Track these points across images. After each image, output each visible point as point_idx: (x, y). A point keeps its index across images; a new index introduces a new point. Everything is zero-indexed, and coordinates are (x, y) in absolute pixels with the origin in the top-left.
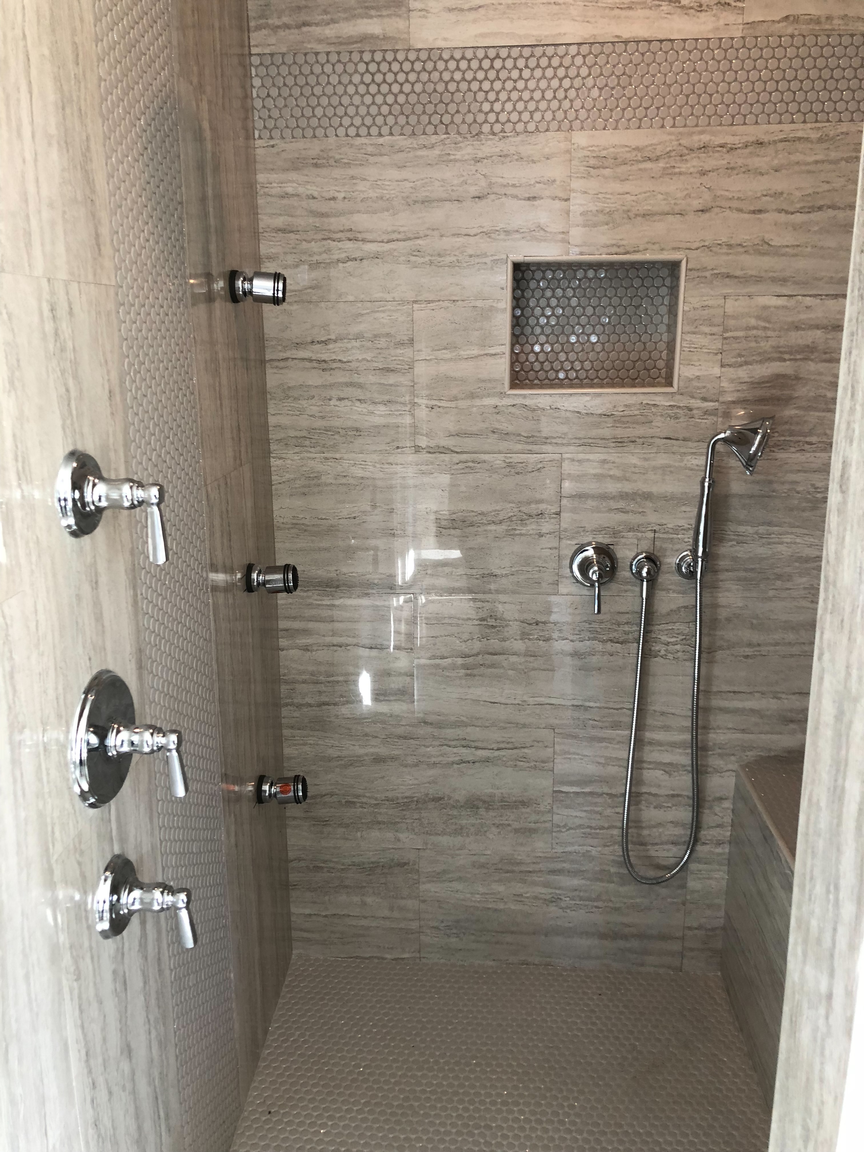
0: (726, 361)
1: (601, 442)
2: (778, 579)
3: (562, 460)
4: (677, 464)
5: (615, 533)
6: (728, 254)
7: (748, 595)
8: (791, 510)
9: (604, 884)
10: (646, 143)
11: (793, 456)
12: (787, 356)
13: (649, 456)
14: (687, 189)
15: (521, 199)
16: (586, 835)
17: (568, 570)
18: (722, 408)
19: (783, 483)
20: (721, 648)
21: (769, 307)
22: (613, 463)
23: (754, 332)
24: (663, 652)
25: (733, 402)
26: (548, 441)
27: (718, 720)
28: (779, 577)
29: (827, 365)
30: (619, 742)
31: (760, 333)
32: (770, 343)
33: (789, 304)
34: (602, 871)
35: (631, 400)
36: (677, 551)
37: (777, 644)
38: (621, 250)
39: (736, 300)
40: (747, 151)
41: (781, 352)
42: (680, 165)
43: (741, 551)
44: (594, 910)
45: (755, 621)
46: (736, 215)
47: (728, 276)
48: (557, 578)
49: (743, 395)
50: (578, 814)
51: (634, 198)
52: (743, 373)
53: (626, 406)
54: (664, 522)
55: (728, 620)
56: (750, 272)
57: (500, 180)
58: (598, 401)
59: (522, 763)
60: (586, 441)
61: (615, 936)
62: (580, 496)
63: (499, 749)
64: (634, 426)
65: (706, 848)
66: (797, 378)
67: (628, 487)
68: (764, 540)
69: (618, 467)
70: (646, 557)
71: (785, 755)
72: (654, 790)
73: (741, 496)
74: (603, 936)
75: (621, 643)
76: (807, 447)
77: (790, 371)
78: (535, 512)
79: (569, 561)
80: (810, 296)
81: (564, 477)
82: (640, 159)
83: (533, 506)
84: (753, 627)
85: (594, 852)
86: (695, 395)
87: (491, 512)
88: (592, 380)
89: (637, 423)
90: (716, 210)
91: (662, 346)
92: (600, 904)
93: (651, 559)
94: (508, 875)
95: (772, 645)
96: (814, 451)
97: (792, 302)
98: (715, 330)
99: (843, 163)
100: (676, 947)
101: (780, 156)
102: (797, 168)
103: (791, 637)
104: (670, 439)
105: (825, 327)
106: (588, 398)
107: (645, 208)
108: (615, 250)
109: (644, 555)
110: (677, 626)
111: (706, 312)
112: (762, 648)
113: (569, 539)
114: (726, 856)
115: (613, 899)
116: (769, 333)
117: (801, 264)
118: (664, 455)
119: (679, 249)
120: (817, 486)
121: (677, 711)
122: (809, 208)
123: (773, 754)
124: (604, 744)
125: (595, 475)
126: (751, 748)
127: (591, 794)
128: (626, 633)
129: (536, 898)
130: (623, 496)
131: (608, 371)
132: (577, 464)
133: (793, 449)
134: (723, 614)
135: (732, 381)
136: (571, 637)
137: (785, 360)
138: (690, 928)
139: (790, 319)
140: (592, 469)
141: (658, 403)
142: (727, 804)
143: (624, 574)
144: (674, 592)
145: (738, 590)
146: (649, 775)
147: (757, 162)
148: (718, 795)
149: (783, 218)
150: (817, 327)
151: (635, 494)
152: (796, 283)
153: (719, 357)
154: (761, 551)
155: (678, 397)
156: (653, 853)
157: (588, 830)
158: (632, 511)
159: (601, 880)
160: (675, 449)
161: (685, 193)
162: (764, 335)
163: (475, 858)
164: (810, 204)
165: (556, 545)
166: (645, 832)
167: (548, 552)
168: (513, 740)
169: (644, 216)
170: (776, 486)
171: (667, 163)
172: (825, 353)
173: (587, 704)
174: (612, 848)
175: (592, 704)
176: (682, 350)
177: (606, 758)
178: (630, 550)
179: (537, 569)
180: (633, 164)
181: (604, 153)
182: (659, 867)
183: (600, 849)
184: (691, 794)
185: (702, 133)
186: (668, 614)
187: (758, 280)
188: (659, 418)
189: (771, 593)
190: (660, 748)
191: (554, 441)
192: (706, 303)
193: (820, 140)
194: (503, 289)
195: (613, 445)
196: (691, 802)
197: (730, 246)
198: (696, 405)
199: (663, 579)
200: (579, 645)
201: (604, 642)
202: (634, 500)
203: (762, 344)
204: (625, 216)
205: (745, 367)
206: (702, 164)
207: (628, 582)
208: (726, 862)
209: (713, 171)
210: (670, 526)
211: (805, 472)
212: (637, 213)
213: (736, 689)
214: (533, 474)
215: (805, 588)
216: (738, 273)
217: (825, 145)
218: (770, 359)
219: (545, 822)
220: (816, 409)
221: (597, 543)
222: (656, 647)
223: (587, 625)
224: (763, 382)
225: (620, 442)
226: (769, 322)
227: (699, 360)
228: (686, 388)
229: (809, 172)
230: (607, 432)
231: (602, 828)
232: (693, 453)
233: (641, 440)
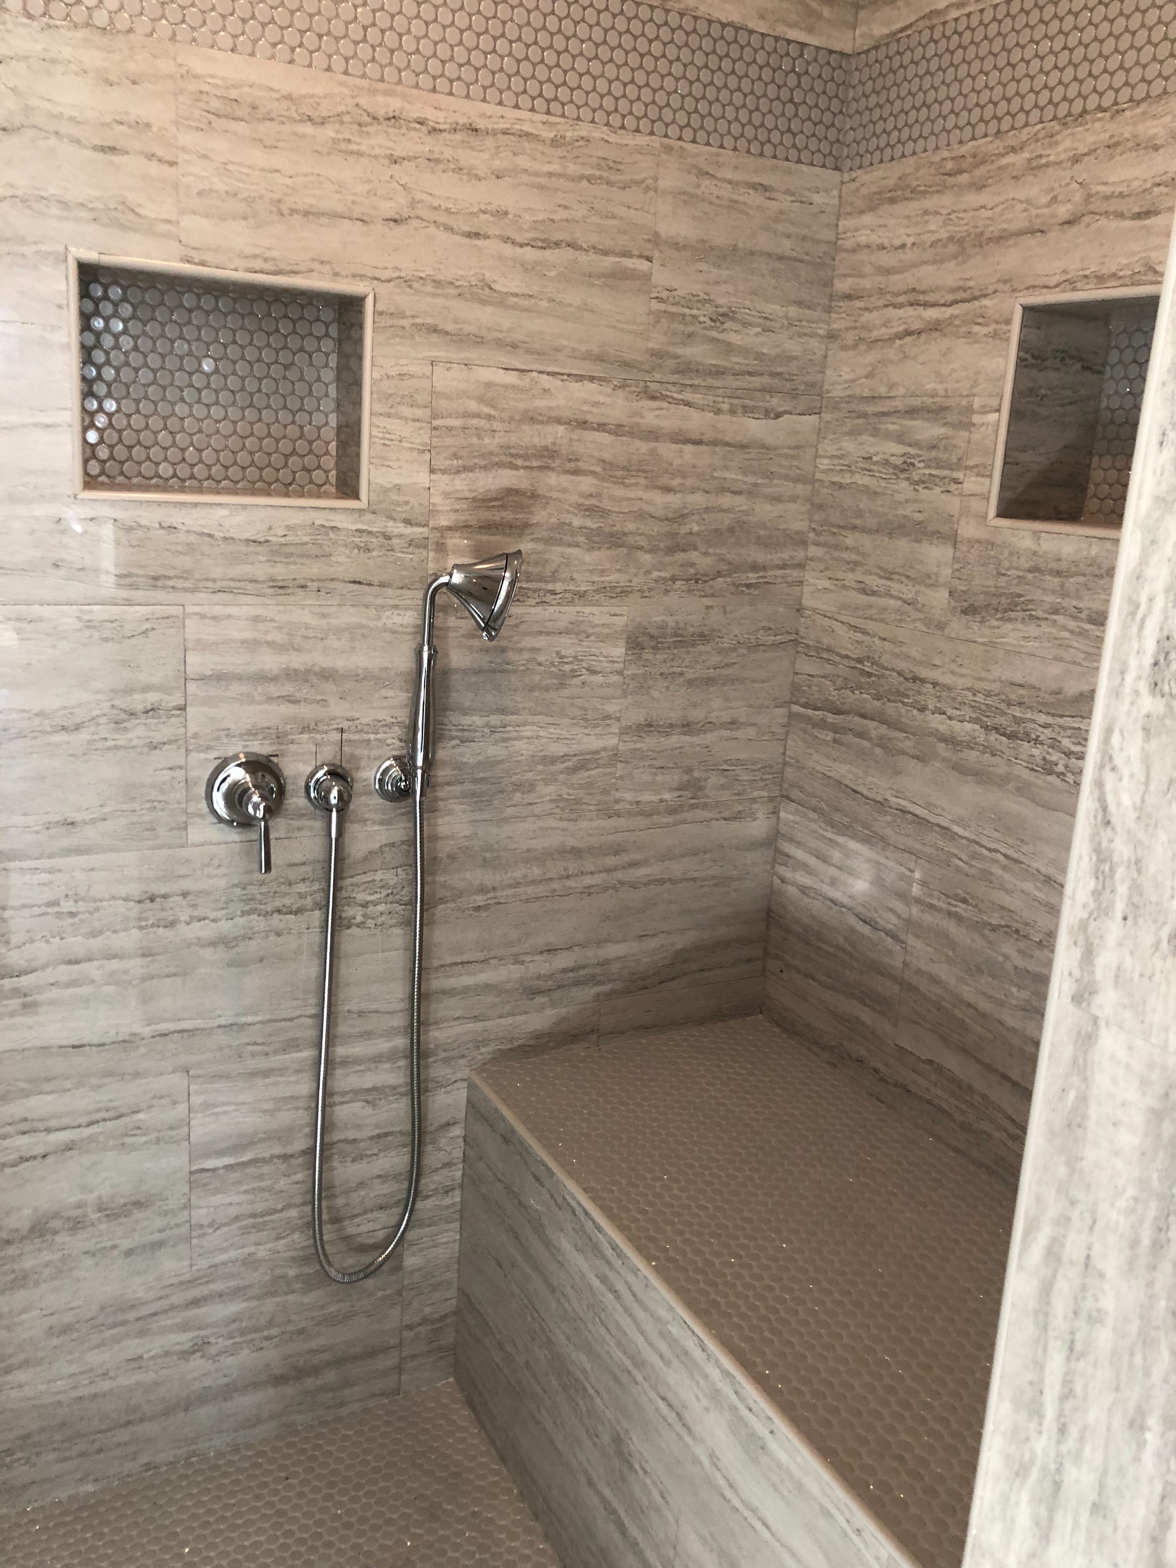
0: (436, 464)
1: (249, 586)
2: (518, 790)
3: (185, 616)
4: (372, 624)
5: (280, 737)
6: (434, 295)
7: (478, 817)
8: (531, 690)
9: (278, 1299)
10: (303, 91)
11: (533, 610)
12: (520, 462)
13: (326, 610)
14: (371, 181)
15: (85, 147)
16: (246, 1231)
17: (204, 804)
18: (434, 536)
19: (521, 650)
20: (442, 900)
21: (495, 385)
22: (272, 620)
23: (475, 421)
24: (359, 919)
25: (450, 528)
26: (159, 583)
27: (440, 1008)
28: (518, 787)
29: (572, 478)
30: (298, 1071)
31: (482, 423)
32: (496, 440)
33: (521, 383)
34: (276, 1279)
35: (297, 518)
36: (375, 759)
37: (517, 884)
38: (267, 266)
39: (448, 369)
40: (458, 136)
41: (512, 455)
42: (359, 140)
43: (469, 754)
44: (265, 1344)
45: (488, 855)
46: (443, 235)
47: (435, 330)
48: (184, 818)
49: (463, 518)
50: (235, 1199)
51: (289, 181)
52: (461, 484)
53: (289, 528)
54: (356, 715)
55: (452, 857)
56: (467, 328)
57: (48, 105)
58: (241, 518)
59: (134, 1139)
60: (225, 584)
61: (300, 1373)
62: (219, 678)
63: (91, 1124)
64: (303, 560)
65: (429, 1203)
66: (534, 496)
67: (297, 661)
68: (498, 735)
69: (280, 628)
70: (329, 773)
71: (532, 1042)
72: (351, 1134)
73: (465, 672)
74: (280, 1380)
75: (296, 913)
76: (549, 598)
77: (524, 485)
78: (140, 707)
79: (204, 788)
80: (548, 374)
81: (190, 645)
82: (295, 115)
83: (137, 697)
84: (486, 864)
85: (262, 1252)
86: (394, 515)
87: (57, 710)
88: (219, 482)
89: (308, 556)
90: (415, 223)
91: (329, 433)
92: (274, 1331)
93: (337, 774)
94: (115, 1331)
95: (510, 886)
96: (559, 604)
97: (524, 381)
98: (419, 413)
99: (585, 183)
100: (388, 1361)
101: (502, 155)
102: (524, 178)
103: (536, 872)
104: (360, 583)
105: (568, 423)
106: (224, 512)
107: (306, 200)
108: (258, 264)
109: (326, 768)
110: (379, 876)
111: (406, 383)
112: (499, 893)
113: (202, 751)
114: (458, 1207)
115: (293, 1317)
116: (496, 425)
117: (534, 324)
118: (352, 610)
119: (362, 277)
120: (563, 653)
121: (382, 1007)
122: (543, 241)
123: (516, 1044)
124: (271, 1080)
125: (243, 642)
126: (485, 1042)
127: (253, 1162)
128: (301, 896)
129: (167, 1354)
130: (291, 675)
131: (244, 468)
132: (212, 623)
133: (532, 602)
134: (444, 849)
135: (446, 495)
136: (213, 915)
137: (516, 468)
138: (410, 1327)
139: (522, 406)
140: (238, 632)
141: (339, 525)
142: (457, 1131)
143: (296, 801)
144: (374, 822)
145: (464, 812)
146: (343, 1112)
147: (468, 158)
148: (443, 1121)
149: (508, 250)
150: (559, 421)
151: (308, 671)
152: (528, 351)
153: (427, 456)
154: (493, 751)
155: (370, 517)
156: (351, 1230)
157: (252, 1220)
158: (306, 700)
159: (274, 1294)
160: (369, 599)
161: (368, 187)
162: (488, 426)
163: (52, 1320)
164: (543, 237)
165: (181, 761)
166: (340, 1201)
167: (166, 775)
168: (116, 1104)
169: (306, 214)
170: (511, 656)
171: (338, 132)
172: (570, 460)
173: (243, 1020)
174: (289, 1239)
175: (249, 1019)
176: (371, 444)
177: (276, 1100)
178: (305, 762)
179: (148, 805)
180: (283, 123)
181: (234, 94)
182: (363, 1249)
183: (270, 1246)
184: (409, 1127)
185: (388, 93)
186: (366, 858)
187: (479, 341)
188: (342, 549)
189: (509, 811)
190: (358, 1068)
191: (170, 583)
192: (405, 370)
193: (555, 143)
194: (60, 307)
195: (270, 591)
196: (408, 1139)
197: (437, 283)
198: (396, 531)
199: (357, 804)
200: (226, 927)
201: (266, 914)
202: (307, 681)
203: (487, 441)
204: (275, 209)
205: (463, 476)
206: (390, 144)
207: (303, 815)
208: (456, 1216)
209: (409, 159)
210: (365, 721)
211: (548, 634)
212: (294, 207)
213: (465, 958)
214: (133, 641)
215: (551, 801)
216: (450, 327)
217: (560, 152)
218: (500, 465)
219: (178, 1226)
220: (560, 543)
221: (247, 754)
222: (348, 912)
223: (238, 891)
224: (491, 500)
225: (281, 587)
226: (493, 407)
227: (398, 459)
228: (380, 502)
229: (541, 187)
230: (261, 570)
231: (275, 1211)
232: (396, 607)
233: (316, 584)
